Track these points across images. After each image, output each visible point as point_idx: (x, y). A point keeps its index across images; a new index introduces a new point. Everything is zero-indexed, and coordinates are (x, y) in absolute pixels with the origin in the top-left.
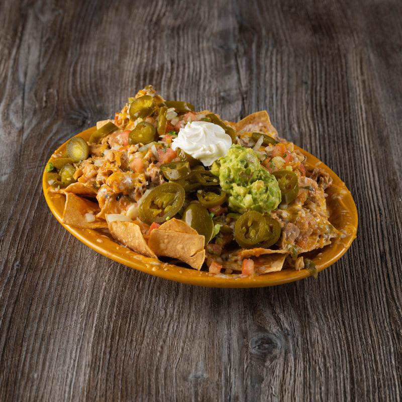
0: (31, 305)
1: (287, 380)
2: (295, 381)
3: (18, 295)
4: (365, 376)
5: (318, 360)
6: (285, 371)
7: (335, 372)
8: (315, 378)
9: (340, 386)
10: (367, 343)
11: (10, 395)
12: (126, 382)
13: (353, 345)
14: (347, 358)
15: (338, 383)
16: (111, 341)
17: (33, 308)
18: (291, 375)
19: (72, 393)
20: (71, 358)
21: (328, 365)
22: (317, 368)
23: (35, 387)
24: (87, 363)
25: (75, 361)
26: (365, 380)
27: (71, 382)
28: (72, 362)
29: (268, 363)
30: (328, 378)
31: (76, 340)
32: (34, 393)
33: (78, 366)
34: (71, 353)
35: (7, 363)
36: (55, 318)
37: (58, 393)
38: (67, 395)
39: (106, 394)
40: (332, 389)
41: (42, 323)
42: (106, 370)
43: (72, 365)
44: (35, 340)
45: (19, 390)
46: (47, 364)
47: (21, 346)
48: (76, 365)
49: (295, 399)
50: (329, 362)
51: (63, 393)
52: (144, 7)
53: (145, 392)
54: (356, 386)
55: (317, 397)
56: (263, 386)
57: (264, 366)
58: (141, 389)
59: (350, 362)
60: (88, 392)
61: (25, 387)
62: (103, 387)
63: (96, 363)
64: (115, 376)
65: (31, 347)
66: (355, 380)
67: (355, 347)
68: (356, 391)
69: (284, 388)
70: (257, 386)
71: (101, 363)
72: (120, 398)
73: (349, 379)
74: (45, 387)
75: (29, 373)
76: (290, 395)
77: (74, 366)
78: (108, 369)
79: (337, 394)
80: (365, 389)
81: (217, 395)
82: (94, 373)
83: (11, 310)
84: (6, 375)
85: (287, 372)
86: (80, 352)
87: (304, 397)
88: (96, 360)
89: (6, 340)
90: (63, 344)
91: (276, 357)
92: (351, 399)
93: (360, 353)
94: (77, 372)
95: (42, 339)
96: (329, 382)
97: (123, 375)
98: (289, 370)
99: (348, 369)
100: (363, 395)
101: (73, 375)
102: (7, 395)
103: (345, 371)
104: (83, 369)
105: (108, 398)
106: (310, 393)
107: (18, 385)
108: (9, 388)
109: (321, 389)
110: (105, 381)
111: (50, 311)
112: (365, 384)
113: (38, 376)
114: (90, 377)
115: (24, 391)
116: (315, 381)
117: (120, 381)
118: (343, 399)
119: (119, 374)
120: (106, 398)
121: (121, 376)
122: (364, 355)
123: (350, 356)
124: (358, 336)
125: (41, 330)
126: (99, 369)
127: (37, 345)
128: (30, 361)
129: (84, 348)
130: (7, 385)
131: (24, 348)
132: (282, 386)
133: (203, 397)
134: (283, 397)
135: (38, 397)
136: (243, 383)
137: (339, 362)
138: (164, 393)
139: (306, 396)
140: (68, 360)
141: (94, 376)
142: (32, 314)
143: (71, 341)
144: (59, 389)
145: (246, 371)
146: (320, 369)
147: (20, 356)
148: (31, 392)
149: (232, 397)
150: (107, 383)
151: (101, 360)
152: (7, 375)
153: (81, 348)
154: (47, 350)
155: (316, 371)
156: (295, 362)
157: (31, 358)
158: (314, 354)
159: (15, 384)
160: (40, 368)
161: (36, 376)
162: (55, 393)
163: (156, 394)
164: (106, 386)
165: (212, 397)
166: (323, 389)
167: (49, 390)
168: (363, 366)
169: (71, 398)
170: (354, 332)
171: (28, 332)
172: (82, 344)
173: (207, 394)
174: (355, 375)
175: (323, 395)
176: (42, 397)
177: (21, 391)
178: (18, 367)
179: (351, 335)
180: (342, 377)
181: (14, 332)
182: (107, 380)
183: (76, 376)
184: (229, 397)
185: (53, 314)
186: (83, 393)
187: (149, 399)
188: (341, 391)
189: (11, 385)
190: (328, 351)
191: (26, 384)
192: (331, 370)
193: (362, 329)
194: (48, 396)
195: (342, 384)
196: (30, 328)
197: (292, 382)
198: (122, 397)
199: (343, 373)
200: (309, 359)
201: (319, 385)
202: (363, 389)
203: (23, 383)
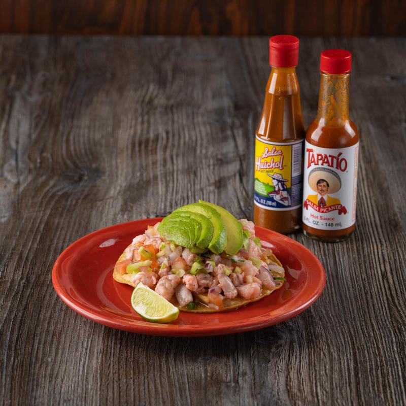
0: (40, 311)
1: (293, 361)
2: (300, 362)
3: (26, 304)
4: (368, 359)
5: (322, 348)
6: (291, 355)
7: (339, 356)
8: (320, 359)
9: (344, 365)
10: (370, 336)
11: (26, 373)
12: (138, 363)
13: (356, 338)
14: (351, 346)
15: (342, 363)
16: (121, 336)
17: (43, 312)
18: (296, 358)
19: (85, 371)
20: (83, 347)
21: (332, 351)
22: (322, 353)
23: (49, 368)
24: (99, 351)
25: (86, 349)
26: (368, 361)
27: (84, 363)
28: (84, 350)
29: (273, 350)
30: (332, 360)
31: (87, 335)
32: (49, 371)
33: (90, 353)
34: (83, 344)
35: (21, 351)
36: (64, 320)
37: (72, 371)
38: (81, 373)
39: (119, 371)
40: (336, 367)
41: (52, 324)
42: (118, 355)
43: (84, 352)
44: (47, 335)
45: (34, 369)
46: (60, 352)
47: (34, 339)
48: (88, 352)
49: (301, 374)
50: (333, 349)
51: (77, 371)
52: (136, 90)
53: (156, 370)
54: (359, 365)
55: (322, 373)
56: (269, 365)
57: (270, 352)
58: (152, 368)
59: (354, 349)
60: (102, 371)
61: (40, 368)
62: (116, 367)
63: (107, 350)
64: (126, 359)
65: (43, 340)
66: (358, 361)
67: (357, 338)
68: (359, 368)
69: (290, 366)
70: (264, 365)
71: (112, 350)
72: (132, 374)
73: (352, 361)
74: (60, 367)
75: (43, 358)
76: (296, 371)
77: (86, 353)
78: (119, 354)
79: (341, 371)
80: (369, 367)
81: (226, 371)
82: (106, 357)
83: (20, 314)
84: (20, 360)
85: (292, 355)
86: (91, 343)
87: (309, 372)
88: (107, 348)
89: (18, 336)
90: (74, 337)
91: (281, 345)
92: (355, 374)
93: (363, 342)
94: (89, 357)
95: (53, 335)
96: (334, 362)
97: (134, 358)
98: (295, 354)
99: (352, 354)
100: (366, 371)
101: (86, 358)
102: (23, 374)
103: (349, 355)
104: (96, 355)
105: (121, 374)
106: (315, 370)
107: (33, 366)
108: (24, 368)
109: (325, 367)
110: (117, 363)
111: (60, 315)
112: (368, 363)
113: (52, 360)
114: (102, 360)
115: (39, 371)
116: (320, 362)
117: (132, 363)
118: (347, 374)
119: (131, 358)
120: (119, 375)
121: (132, 359)
122: (366, 344)
123: (353, 344)
124: (361, 331)
125: (52, 328)
126: (111, 354)
127: (49, 339)
128: (43, 350)
129: (95, 340)
130: (22, 366)
131: (37, 341)
132: (288, 365)
133: (212, 373)
134: (289, 372)
135: (53, 374)
136: (250, 363)
137: (343, 349)
138: (174, 370)
139: (311, 372)
140: (80, 349)
141: (106, 359)
142: (42, 317)
143: (82, 335)
144: (74, 369)
145: (253, 355)
146: (324, 353)
147: (33, 346)
148: (46, 371)
149: (240, 373)
150: (119, 364)
151: (113, 348)
152: (22, 359)
153: (92, 341)
154: (59, 343)
155: (320, 355)
156: (300, 349)
157: (44, 348)
158: (318, 343)
159: (30, 365)
160: (53, 354)
161: (49, 360)
162: (70, 371)
163: (167, 371)
164: (119, 366)
165: (221, 372)
166: (327, 367)
167: (64, 370)
168: (366, 352)
169: (85, 374)
170: (357, 328)
171: (39, 330)
172: (93, 338)
173: (216, 371)
174: (358, 358)
175: (327, 371)
176: (58, 374)
177: (37, 371)
178: (31, 354)
179: (354, 330)
180: (345, 358)
181: (26, 329)
182: (119, 362)
183: (89, 359)
184: (237, 373)
185: (62, 316)
186: (97, 371)
187: (160, 375)
188: (345, 368)
189: (26, 367)
190: (332, 342)
191: (41, 365)
192: (335, 355)
193: (364, 326)
194: (63, 374)
195: (346, 364)
196: (41, 327)
197: (297, 363)
198: (134, 373)
199: (347, 356)
200: (314, 347)
201: (324, 364)
202: (367, 367)
203: (38, 365)
